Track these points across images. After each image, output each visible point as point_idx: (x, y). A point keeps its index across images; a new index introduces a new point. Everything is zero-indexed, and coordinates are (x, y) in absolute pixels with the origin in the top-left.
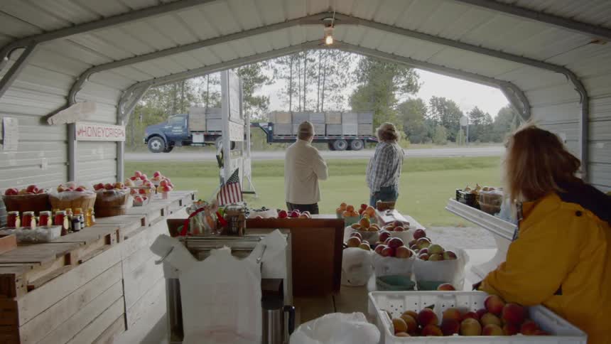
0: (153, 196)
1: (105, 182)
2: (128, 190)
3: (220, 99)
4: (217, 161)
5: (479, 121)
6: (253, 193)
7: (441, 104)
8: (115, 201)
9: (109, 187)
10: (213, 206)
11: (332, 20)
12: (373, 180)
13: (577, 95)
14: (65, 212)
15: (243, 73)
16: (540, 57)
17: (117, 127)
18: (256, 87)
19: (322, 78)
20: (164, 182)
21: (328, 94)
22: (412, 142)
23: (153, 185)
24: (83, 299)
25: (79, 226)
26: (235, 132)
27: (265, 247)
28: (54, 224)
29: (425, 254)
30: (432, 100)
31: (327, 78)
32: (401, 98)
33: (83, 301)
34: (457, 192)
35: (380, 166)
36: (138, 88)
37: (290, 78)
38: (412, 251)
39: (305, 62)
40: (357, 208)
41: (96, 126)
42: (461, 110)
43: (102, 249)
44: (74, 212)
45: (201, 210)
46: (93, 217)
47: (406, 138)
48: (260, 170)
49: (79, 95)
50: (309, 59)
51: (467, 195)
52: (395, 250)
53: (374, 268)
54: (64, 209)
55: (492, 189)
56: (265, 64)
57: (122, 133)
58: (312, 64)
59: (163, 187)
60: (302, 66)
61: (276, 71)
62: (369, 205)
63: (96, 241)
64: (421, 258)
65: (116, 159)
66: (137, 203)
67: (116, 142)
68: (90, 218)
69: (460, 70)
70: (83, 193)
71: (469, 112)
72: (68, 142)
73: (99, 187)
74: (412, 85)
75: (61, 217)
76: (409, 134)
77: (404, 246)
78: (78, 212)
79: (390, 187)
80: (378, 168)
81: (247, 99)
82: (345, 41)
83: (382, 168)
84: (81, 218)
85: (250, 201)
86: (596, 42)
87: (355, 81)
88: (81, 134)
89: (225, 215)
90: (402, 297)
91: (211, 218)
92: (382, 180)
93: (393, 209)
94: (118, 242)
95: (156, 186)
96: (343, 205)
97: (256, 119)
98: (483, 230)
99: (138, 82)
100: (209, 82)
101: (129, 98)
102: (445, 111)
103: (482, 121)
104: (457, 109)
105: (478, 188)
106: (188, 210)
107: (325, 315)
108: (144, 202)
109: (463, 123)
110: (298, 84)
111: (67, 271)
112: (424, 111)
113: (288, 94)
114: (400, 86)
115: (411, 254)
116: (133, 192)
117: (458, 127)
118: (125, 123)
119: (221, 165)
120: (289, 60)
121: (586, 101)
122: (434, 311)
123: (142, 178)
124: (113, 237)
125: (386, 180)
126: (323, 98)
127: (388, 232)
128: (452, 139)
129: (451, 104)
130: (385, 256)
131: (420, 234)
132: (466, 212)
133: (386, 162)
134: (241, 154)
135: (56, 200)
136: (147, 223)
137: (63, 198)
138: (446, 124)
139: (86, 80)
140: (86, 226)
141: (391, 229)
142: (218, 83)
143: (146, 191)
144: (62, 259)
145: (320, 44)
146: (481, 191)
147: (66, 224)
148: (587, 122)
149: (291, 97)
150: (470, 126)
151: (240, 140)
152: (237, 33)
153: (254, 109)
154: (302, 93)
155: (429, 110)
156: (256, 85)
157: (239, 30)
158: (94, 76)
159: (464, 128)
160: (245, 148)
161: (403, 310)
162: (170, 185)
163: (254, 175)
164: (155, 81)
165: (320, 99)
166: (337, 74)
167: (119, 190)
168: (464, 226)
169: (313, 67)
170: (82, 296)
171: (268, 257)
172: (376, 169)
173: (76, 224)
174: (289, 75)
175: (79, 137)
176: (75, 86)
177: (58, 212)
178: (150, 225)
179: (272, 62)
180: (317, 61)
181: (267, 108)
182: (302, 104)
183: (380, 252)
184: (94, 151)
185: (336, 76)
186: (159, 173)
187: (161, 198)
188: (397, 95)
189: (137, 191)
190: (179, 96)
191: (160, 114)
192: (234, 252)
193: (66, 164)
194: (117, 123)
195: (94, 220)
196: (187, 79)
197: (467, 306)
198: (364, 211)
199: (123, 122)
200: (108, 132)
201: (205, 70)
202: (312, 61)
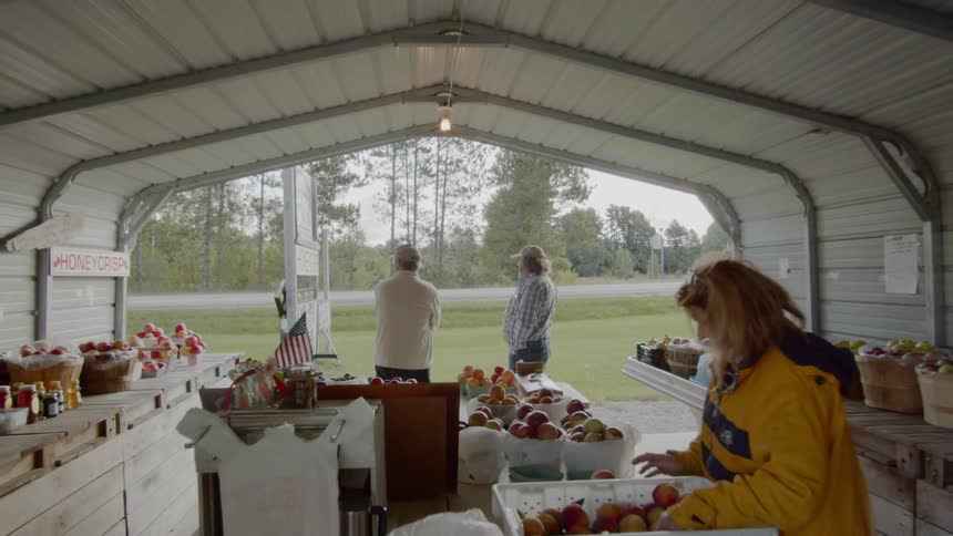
0: (174, 361)
1: (97, 340)
2: (135, 352)
3: (281, 210)
4: (275, 306)
5: (680, 242)
6: (334, 356)
7: (625, 218)
8: (114, 369)
9: (104, 348)
10: (269, 367)
11: (450, 95)
12: (516, 332)
13: (799, 205)
14: (34, 387)
15: (318, 170)
16: (747, 151)
17: (118, 255)
18: (339, 191)
19: (441, 177)
20: (191, 339)
21: (452, 201)
22: (581, 275)
23: (173, 345)
24: (61, 523)
25: (56, 408)
26: (306, 262)
27: (344, 422)
28: (15, 405)
29: (579, 433)
30: (609, 211)
31: (452, 178)
32: (563, 208)
33: (62, 524)
34: (639, 347)
35: (528, 311)
36: (152, 194)
37: (392, 178)
38: (562, 430)
39: (416, 153)
40: (489, 374)
41: (83, 253)
42: (652, 225)
43: (94, 444)
44: (48, 388)
45: (251, 372)
46: (78, 394)
47: (572, 269)
48: (343, 320)
49: (57, 205)
50: (421, 148)
51: (653, 351)
52: (536, 428)
53: (507, 457)
54: (32, 383)
55: (686, 341)
56: (353, 157)
57: (125, 263)
58: (426, 156)
59: (189, 348)
60: (411, 158)
61: (370, 167)
62: (506, 368)
63: (83, 431)
64: (574, 439)
65: (114, 305)
66: (149, 373)
67: (116, 278)
68: (74, 396)
69: (637, 169)
70: (64, 356)
71: (665, 228)
72: (38, 280)
73: (88, 347)
74: (579, 189)
75: (28, 395)
76: (576, 263)
77: (550, 423)
78: (55, 387)
79: (540, 340)
80: (525, 313)
81: (325, 209)
82: (470, 126)
83: (531, 315)
84: (59, 396)
85: (330, 368)
86: (816, 131)
87: (493, 182)
88: (59, 266)
89: (286, 380)
90: (539, 490)
91: (266, 385)
92: (530, 331)
93: (540, 372)
94: (118, 432)
95: (179, 346)
96: (468, 369)
97: (339, 240)
98: (681, 405)
99: (152, 185)
100: (263, 183)
101: (137, 209)
102: (630, 226)
103: (685, 242)
104: (646, 223)
105: (668, 340)
106: (231, 374)
107: (429, 518)
108: (160, 372)
109: (656, 245)
110: (405, 185)
111: (38, 478)
112: (598, 228)
113: (389, 201)
114: (560, 189)
115: (560, 434)
116: (141, 356)
117: (648, 251)
118: (129, 247)
119: (282, 312)
120: (391, 150)
121: (813, 212)
122: (584, 507)
123: (156, 334)
124: (111, 425)
125: (535, 331)
126: (444, 207)
127: (531, 405)
128: (641, 269)
129: (638, 217)
130: (521, 437)
131: (576, 406)
132: (652, 377)
133: (536, 305)
134: (315, 296)
135: (19, 368)
136: (163, 404)
137: (30, 365)
138: (631, 246)
139: (70, 182)
140: (66, 409)
141: (535, 402)
142: (278, 185)
143: (163, 354)
144: (29, 459)
145: (432, 130)
146: (671, 344)
147: (36, 405)
148: (816, 242)
149: (394, 207)
150: (666, 249)
151: (313, 274)
152: (306, 113)
153: (335, 225)
154: (411, 201)
155: (605, 226)
156: (339, 187)
157: (311, 109)
158: (84, 176)
159: (658, 252)
160: (322, 288)
161: (540, 509)
162: (201, 345)
163: (335, 328)
164: (180, 183)
165: (440, 210)
166: (467, 172)
167: (119, 352)
168: (654, 400)
169: (428, 161)
170: (61, 517)
171: (347, 436)
172: (521, 315)
173: (51, 406)
174: (391, 173)
175: (55, 271)
176: (51, 191)
177: (22, 386)
178: (168, 407)
179: (365, 155)
180: (434, 151)
181: (356, 224)
182: (411, 217)
183: (516, 431)
184: (79, 293)
185: (464, 174)
186: (183, 325)
187: (186, 364)
188: (556, 203)
189: (148, 354)
190: (216, 204)
191: (184, 233)
192: (299, 431)
193: (32, 313)
194: (118, 248)
195: (80, 399)
196: (229, 180)
197: (630, 500)
198: (500, 378)
199: (126, 247)
200: (102, 263)
201: (258, 166)
202: (426, 151)
